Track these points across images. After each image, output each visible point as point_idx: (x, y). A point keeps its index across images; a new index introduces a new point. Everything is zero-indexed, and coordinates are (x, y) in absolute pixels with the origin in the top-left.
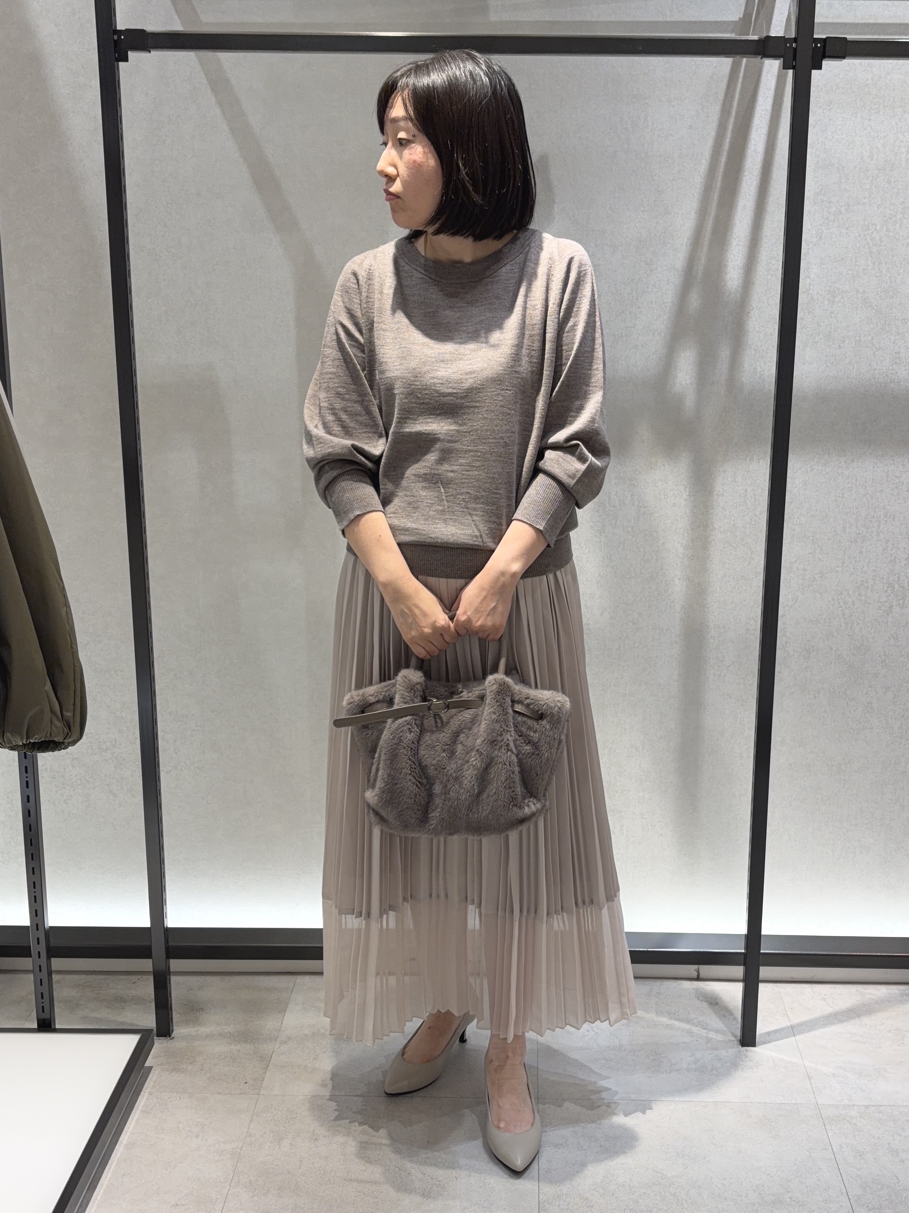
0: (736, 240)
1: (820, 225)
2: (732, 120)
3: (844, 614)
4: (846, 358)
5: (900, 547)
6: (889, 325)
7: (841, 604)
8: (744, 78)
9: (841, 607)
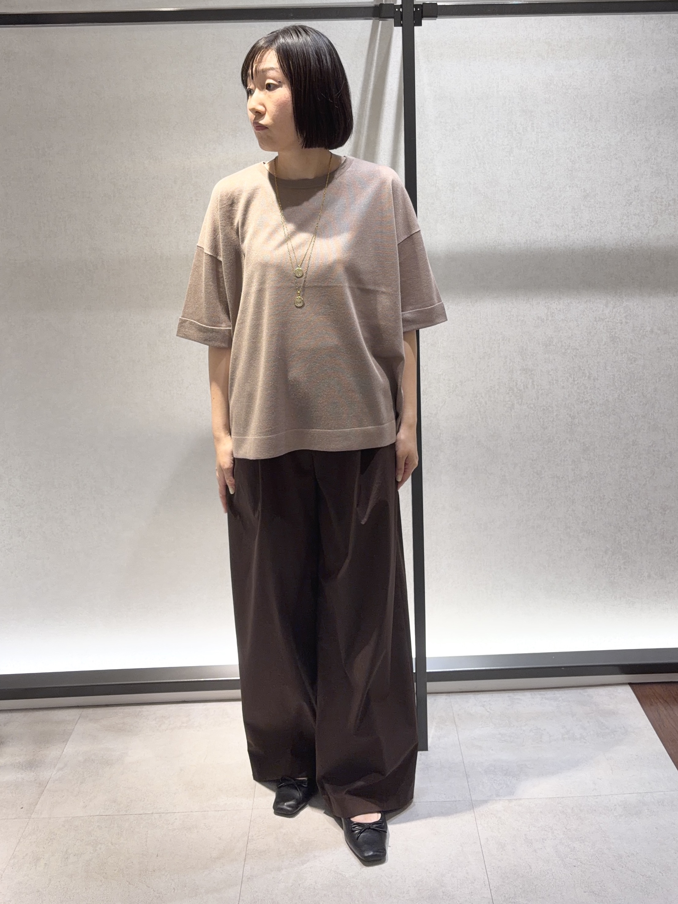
0: (383, 151)
1: (441, 139)
2: (374, 69)
3: (480, 412)
4: (466, 230)
5: (515, 361)
6: (493, 205)
7: (477, 404)
8: (380, 40)
9: (477, 406)
